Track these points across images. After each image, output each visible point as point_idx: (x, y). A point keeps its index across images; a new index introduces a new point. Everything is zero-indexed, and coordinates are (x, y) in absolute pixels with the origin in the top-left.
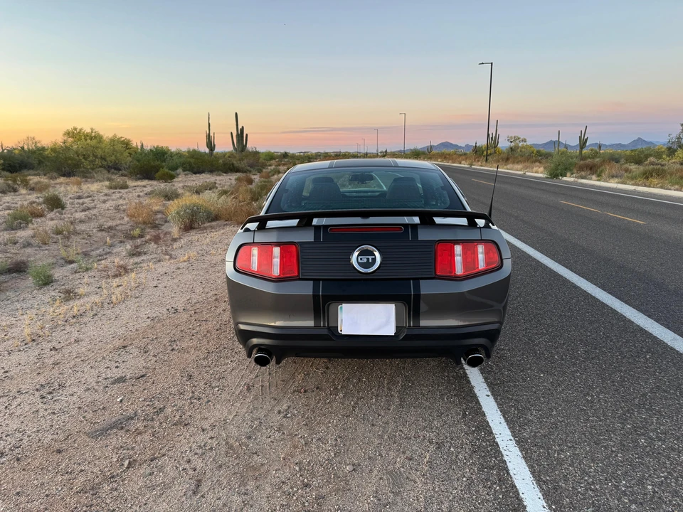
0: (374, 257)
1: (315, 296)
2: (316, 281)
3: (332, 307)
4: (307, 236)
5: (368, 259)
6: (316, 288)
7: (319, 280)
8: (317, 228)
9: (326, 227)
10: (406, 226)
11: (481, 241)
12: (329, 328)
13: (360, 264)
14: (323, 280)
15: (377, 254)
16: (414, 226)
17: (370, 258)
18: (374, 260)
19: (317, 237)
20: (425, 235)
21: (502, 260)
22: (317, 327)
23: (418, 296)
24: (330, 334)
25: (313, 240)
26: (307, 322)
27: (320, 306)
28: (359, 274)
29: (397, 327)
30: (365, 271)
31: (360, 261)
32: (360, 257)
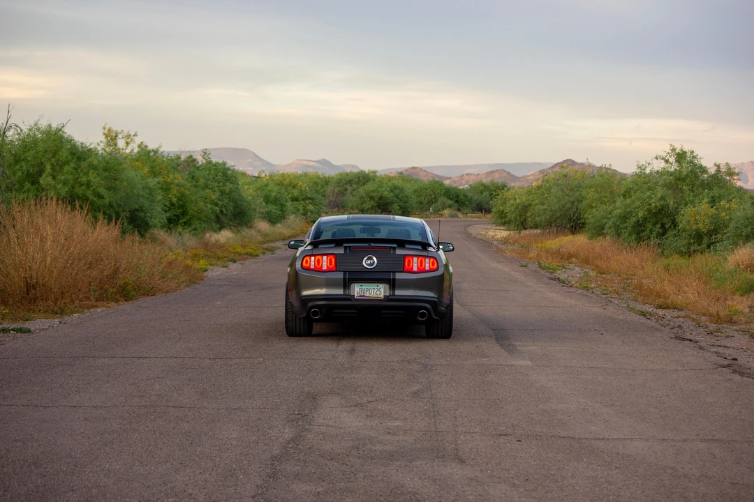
1: (344, 279)
2: (345, 272)
3: (352, 285)
4: (341, 251)
5: (371, 262)
6: (345, 275)
8: (346, 248)
9: (350, 247)
10: (390, 247)
11: (428, 257)
12: (351, 296)
15: (374, 258)
16: (394, 248)
18: (374, 262)
19: (346, 251)
20: (399, 252)
21: (439, 266)
22: (344, 294)
23: (394, 279)
24: (351, 298)
25: (343, 252)
26: (340, 292)
27: (346, 284)
28: (366, 269)
29: (384, 296)
30: (369, 267)
31: (367, 263)
32: (367, 261)
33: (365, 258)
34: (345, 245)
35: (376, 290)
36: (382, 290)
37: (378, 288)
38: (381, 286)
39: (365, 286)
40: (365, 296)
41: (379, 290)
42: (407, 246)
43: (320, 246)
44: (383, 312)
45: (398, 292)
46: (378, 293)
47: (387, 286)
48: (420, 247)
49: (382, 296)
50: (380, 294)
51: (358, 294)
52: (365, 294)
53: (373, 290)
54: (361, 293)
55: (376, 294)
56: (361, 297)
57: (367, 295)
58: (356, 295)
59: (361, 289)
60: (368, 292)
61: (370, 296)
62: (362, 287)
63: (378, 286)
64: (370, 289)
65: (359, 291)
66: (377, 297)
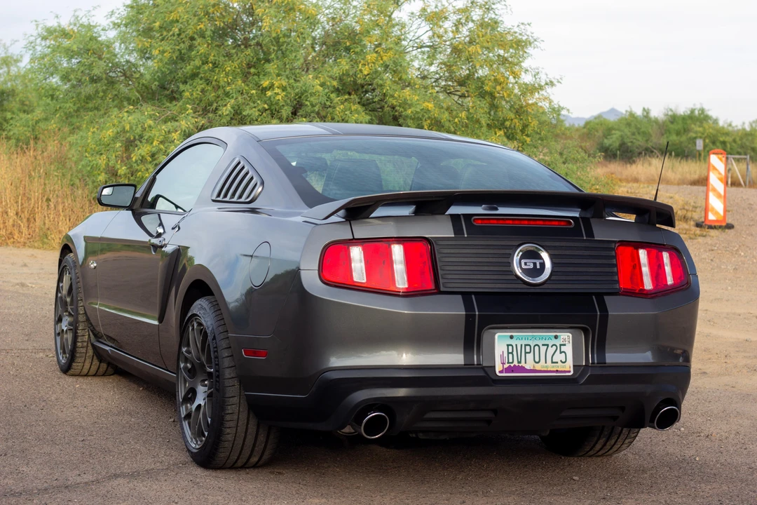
0: (541, 261)
1: (469, 319)
2: (466, 296)
3: (486, 335)
5: (535, 264)
6: (468, 306)
7: (471, 293)
8: (455, 218)
9: (468, 217)
10: (573, 219)
11: (665, 247)
12: (483, 368)
13: (525, 271)
15: (545, 255)
16: (587, 221)
17: (538, 262)
18: (543, 265)
19: (457, 230)
20: (601, 233)
22: (468, 365)
23: (605, 318)
24: (486, 376)
25: (453, 236)
26: (453, 358)
27: (474, 333)
28: (525, 286)
29: (574, 366)
30: (531, 280)
31: (523, 266)
32: (523, 261)
33: (519, 254)
34: (455, 210)
35: (551, 350)
36: (568, 349)
37: (558, 342)
38: (566, 337)
39: (522, 338)
40: (523, 369)
41: (559, 348)
45: (612, 357)
46: (557, 357)
47: (580, 338)
49: (569, 367)
50: (564, 360)
51: (503, 364)
52: (523, 364)
53: (543, 349)
54: (511, 361)
55: (552, 362)
56: (513, 372)
57: (528, 367)
58: (498, 367)
59: (510, 347)
60: (530, 357)
61: (538, 367)
62: (513, 342)
63: (556, 337)
64: (537, 348)
65: (506, 355)
66: (555, 369)
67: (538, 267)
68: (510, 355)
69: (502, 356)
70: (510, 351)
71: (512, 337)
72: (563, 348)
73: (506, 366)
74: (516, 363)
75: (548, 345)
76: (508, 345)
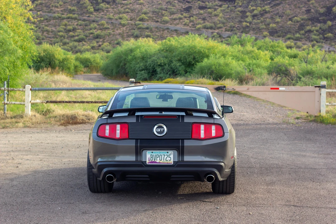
0: (163, 129)
1: (136, 147)
2: (137, 140)
3: (144, 152)
4: (133, 120)
5: (161, 130)
6: (136, 143)
7: (138, 139)
8: (138, 116)
9: (142, 116)
10: (179, 116)
11: (214, 124)
12: (142, 162)
14: (140, 139)
15: (165, 127)
16: (183, 116)
17: (162, 129)
18: (164, 130)
19: (137, 120)
20: (187, 120)
21: (224, 133)
22: (137, 160)
23: (183, 147)
24: (143, 164)
25: (135, 122)
26: (132, 158)
27: (138, 152)
28: (157, 137)
29: (173, 162)
30: (159, 135)
31: (157, 131)
32: (157, 129)
33: (156, 127)
35: (166, 157)
36: (172, 156)
37: (168, 154)
38: (171, 152)
39: (156, 153)
40: (156, 162)
41: (169, 156)
42: (195, 114)
43: (115, 115)
44: (172, 176)
45: (187, 158)
46: (168, 159)
47: (176, 152)
48: (206, 115)
49: (172, 162)
50: (170, 160)
51: (149, 161)
52: (156, 161)
53: (163, 156)
54: (152, 160)
55: (166, 160)
56: (152, 163)
57: (157, 162)
58: (147, 161)
59: (152, 156)
60: (158, 159)
61: (161, 162)
62: (153, 154)
63: (168, 153)
64: (161, 156)
65: (150, 158)
66: (167, 162)
67: (162, 131)
68: (152, 158)
69: (149, 158)
70: (152, 157)
71: (152, 152)
72: (170, 156)
73: (150, 161)
74: (153, 160)
75: (165, 155)
76: (151, 155)
